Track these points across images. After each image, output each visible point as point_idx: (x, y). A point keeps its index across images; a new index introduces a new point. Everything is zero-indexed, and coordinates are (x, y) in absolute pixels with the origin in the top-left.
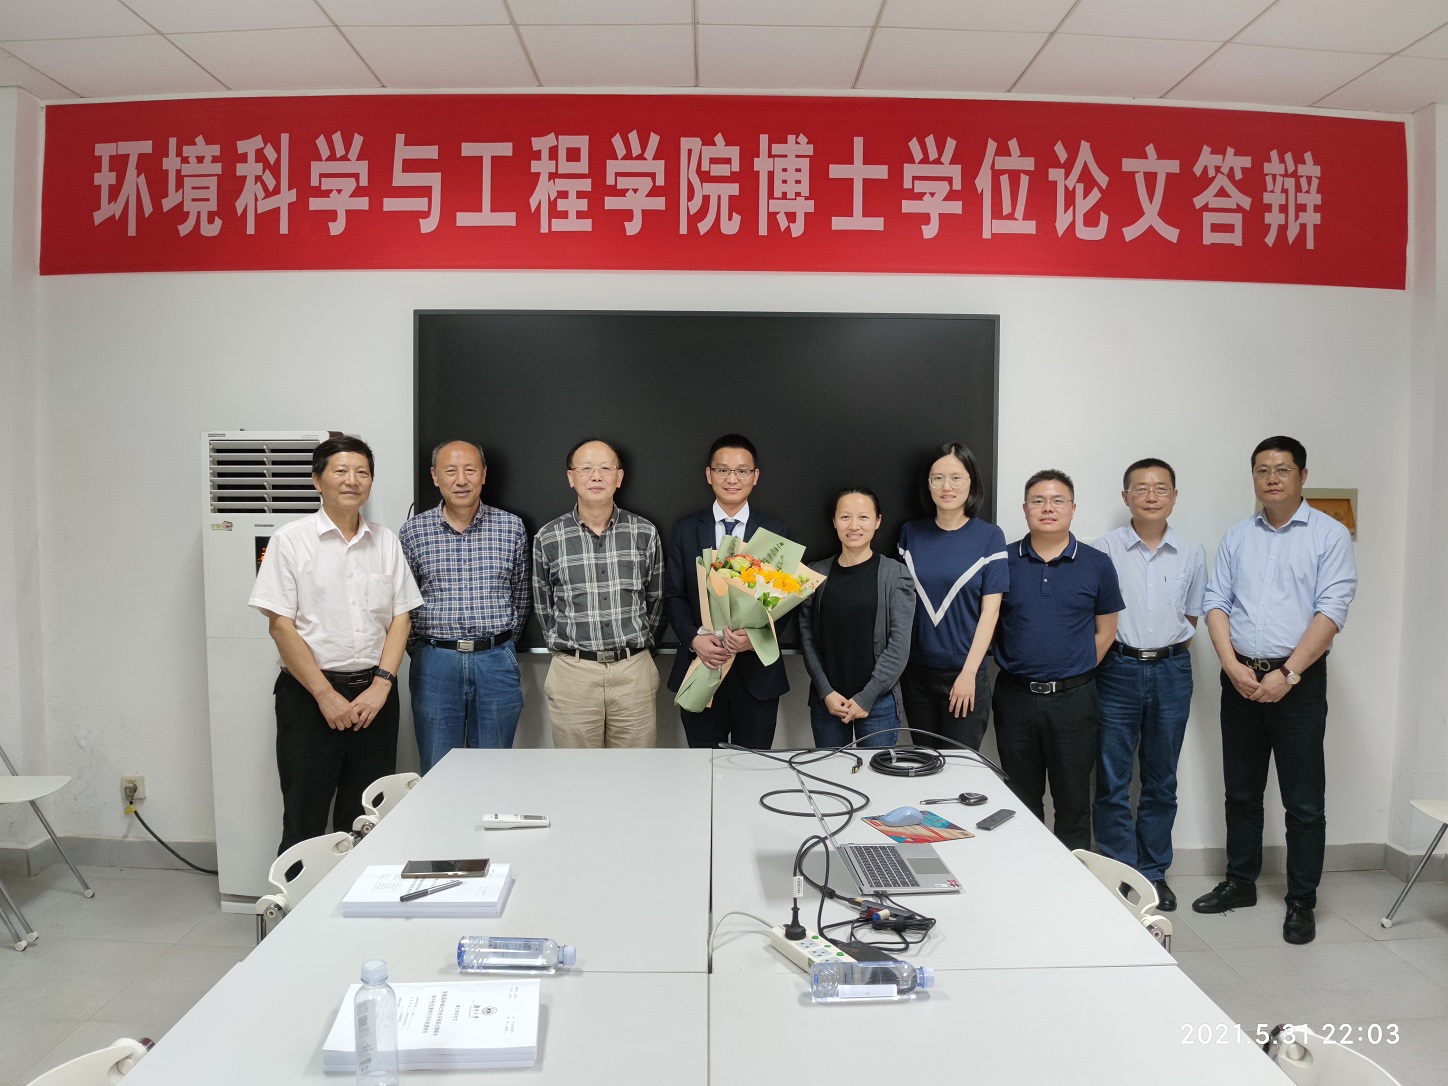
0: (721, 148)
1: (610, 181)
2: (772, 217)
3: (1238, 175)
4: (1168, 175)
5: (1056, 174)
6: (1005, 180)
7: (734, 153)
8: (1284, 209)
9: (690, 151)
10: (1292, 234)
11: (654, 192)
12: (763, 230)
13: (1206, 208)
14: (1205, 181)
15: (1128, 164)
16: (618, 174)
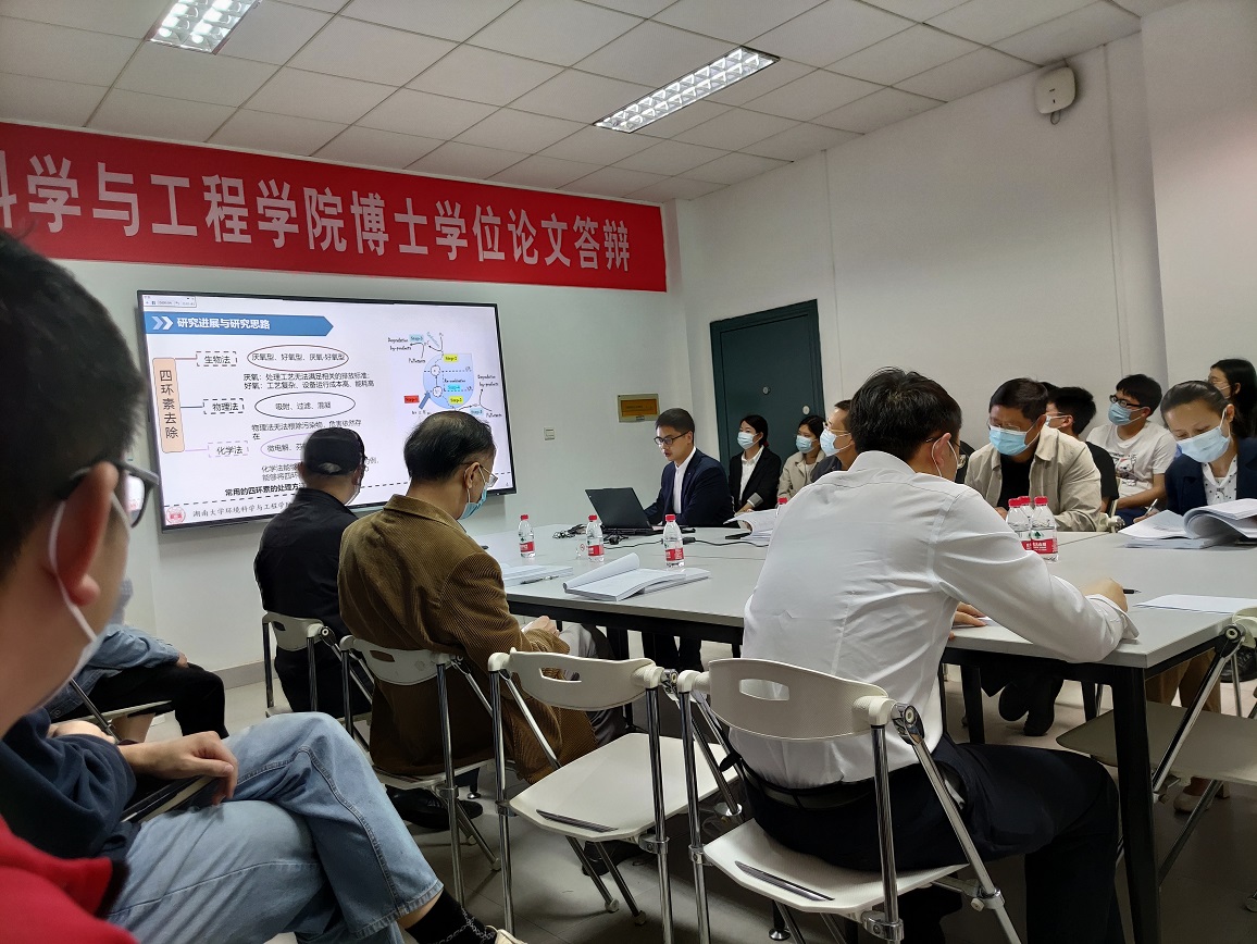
0: (329, 197)
1: (261, 211)
2: (365, 242)
3: (593, 232)
4: (563, 230)
5: (511, 227)
6: (487, 228)
7: (337, 200)
8: (613, 250)
9: (310, 197)
10: (618, 264)
11: (291, 221)
12: (361, 250)
13: (580, 248)
14: (579, 235)
15: (544, 224)
16: (265, 207)
